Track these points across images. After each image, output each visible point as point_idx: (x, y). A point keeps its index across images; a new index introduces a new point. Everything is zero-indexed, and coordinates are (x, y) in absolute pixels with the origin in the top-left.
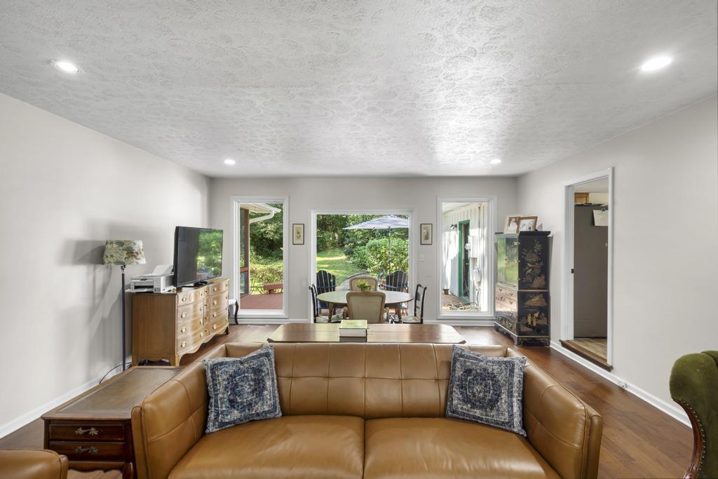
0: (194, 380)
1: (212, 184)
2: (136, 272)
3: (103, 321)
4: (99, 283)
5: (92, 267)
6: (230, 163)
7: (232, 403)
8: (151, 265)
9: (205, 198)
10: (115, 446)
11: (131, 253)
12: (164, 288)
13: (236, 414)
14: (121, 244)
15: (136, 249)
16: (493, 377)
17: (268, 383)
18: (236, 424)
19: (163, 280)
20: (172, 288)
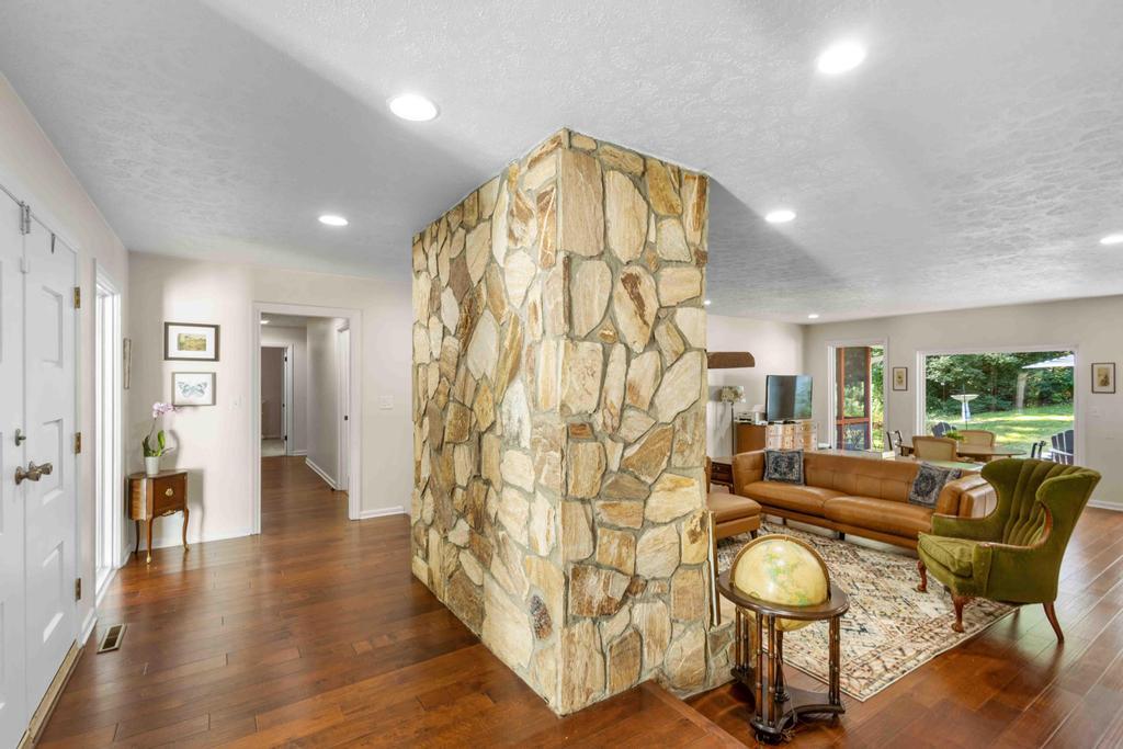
0: (758, 457)
1: (807, 333)
2: (740, 408)
3: (721, 439)
4: (720, 412)
5: (715, 403)
6: (813, 317)
7: (776, 470)
8: (752, 404)
9: (800, 346)
10: (724, 476)
11: (736, 394)
12: (759, 422)
13: (777, 476)
14: (731, 388)
15: (739, 392)
16: (933, 478)
17: (796, 466)
18: (776, 480)
19: (757, 416)
20: (764, 422)
